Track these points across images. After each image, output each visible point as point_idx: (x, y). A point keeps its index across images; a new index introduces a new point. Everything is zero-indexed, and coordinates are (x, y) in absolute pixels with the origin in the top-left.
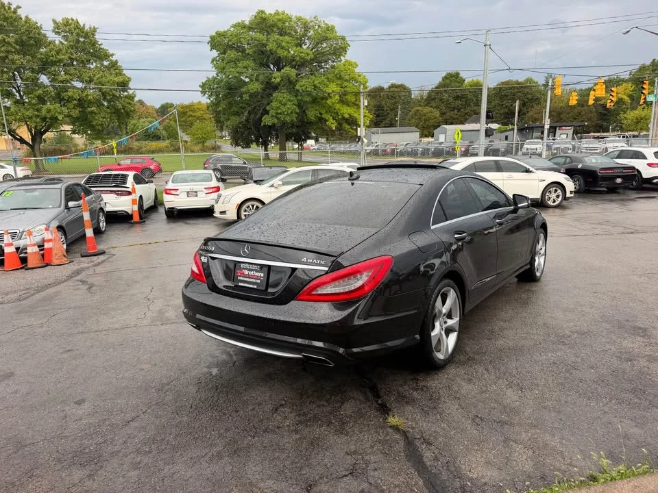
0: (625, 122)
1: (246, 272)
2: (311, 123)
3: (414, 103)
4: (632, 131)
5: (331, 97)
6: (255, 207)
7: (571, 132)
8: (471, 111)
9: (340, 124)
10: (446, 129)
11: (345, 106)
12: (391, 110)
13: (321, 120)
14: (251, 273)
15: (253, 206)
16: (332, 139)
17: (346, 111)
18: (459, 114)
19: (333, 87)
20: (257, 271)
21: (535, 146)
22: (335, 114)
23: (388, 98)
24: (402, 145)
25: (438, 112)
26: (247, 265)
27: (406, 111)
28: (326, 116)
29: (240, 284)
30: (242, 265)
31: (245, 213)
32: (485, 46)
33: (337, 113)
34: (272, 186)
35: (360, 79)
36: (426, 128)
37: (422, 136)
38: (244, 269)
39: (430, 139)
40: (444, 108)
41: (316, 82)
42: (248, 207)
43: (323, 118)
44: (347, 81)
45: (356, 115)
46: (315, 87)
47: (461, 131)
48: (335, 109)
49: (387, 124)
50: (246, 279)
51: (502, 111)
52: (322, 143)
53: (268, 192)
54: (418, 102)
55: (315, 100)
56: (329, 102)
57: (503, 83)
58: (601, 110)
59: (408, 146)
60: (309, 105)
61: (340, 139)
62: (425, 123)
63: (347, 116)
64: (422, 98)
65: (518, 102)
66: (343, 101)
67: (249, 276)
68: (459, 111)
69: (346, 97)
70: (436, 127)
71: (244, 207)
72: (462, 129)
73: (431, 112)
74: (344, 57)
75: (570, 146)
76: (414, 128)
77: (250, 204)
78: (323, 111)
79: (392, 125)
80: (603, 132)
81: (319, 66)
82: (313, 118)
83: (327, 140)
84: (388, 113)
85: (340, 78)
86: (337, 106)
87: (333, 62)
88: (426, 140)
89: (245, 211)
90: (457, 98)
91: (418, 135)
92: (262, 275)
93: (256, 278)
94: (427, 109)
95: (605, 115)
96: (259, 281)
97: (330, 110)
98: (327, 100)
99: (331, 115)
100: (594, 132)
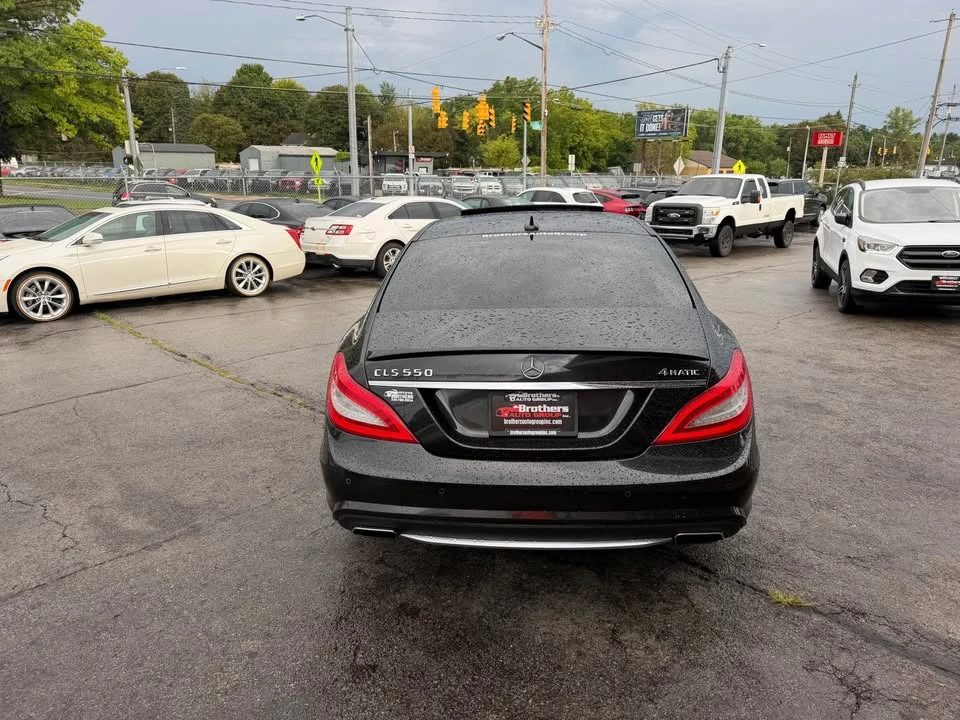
0: (486, 155)
1: (523, 409)
2: (20, 127)
3: (195, 107)
4: (494, 167)
5: (60, 84)
6: (47, 284)
7: (431, 166)
8: (288, 126)
9: (81, 133)
10: (259, 151)
11: (89, 102)
12: (158, 114)
13: (43, 122)
14: (534, 409)
15: (42, 283)
16: (49, 157)
17: (94, 111)
18: (270, 129)
19: (64, 65)
20: (550, 404)
21: (396, 183)
22: (73, 116)
23: (149, 94)
24: (196, 173)
25: (238, 124)
26: (525, 395)
27: (185, 120)
28: (55, 117)
29: (512, 433)
30: (512, 397)
31: (26, 299)
32: (346, 30)
33: (76, 112)
34: (79, 242)
35: (113, 57)
36: (223, 147)
37: (219, 159)
38: (518, 403)
39: (232, 166)
40: (245, 119)
41: (28, 54)
42: (32, 285)
43: (46, 119)
44: (87, 58)
45: (111, 118)
46: (27, 61)
47: (321, 156)
48: (70, 105)
49: (154, 137)
50: (524, 422)
51: (333, 130)
52: (29, 164)
53: (71, 255)
54: (202, 107)
55: (26, 87)
56: (58, 91)
57: (329, 89)
58: (457, 137)
59: (206, 176)
60: (15, 95)
61: (68, 159)
62: (220, 140)
63: (96, 119)
64: (207, 100)
65: (369, 118)
66: (86, 94)
67: (532, 416)
68: (269, 124)
69: (91, 86)
70: (241, 148)
71: (24, 286)
72: (323, 154)
73: (227, 123)
74: (74, 14)
75: (440, 185)
76: (203, 147)
77: (35, 279)
78: (47, 107)
79: (160, 139)
80: (463, 167)
81: (20, 24)
82: (27, 118)
83: (40, 158)
84: (153, 120)
85: (75, 51)
86: (75, 101)
87: (51, 21)
88: (223, 166)
89: (26, 294)
90: (264, 105)
91: (212, 157)
92: (566, 409)
93: (552, 416)
94: (220, 119)
95: (462, 144)
96: (559, 422)
97: (60, 105)
98: (53, 87)
99: (64, 116)
100: (453, 167)
